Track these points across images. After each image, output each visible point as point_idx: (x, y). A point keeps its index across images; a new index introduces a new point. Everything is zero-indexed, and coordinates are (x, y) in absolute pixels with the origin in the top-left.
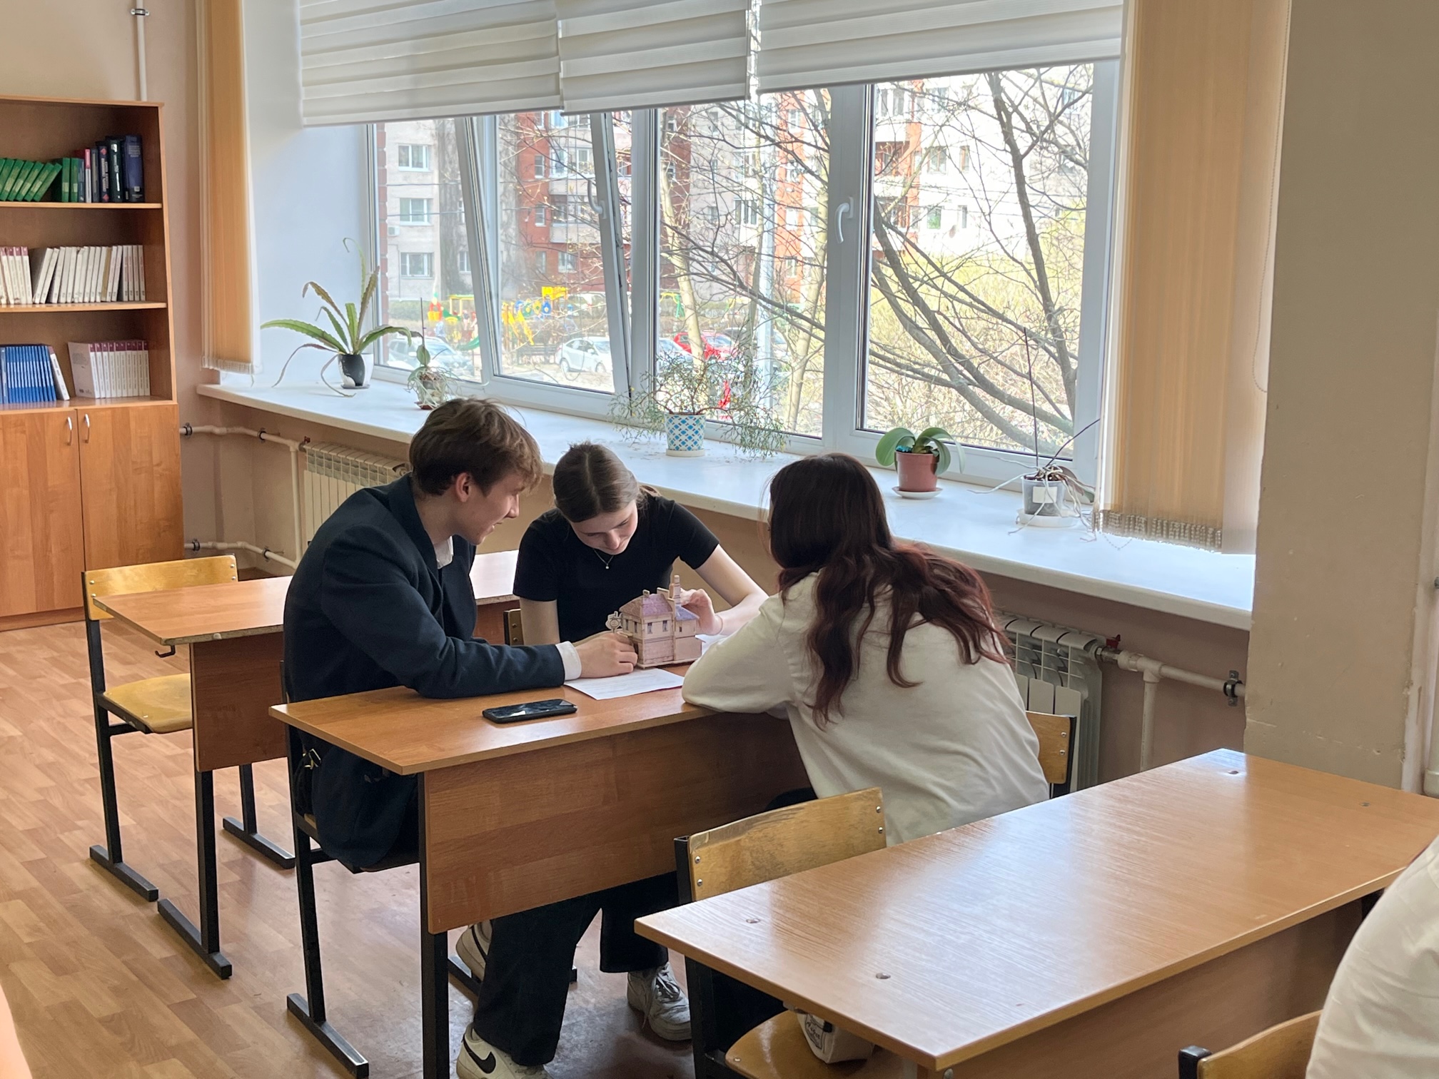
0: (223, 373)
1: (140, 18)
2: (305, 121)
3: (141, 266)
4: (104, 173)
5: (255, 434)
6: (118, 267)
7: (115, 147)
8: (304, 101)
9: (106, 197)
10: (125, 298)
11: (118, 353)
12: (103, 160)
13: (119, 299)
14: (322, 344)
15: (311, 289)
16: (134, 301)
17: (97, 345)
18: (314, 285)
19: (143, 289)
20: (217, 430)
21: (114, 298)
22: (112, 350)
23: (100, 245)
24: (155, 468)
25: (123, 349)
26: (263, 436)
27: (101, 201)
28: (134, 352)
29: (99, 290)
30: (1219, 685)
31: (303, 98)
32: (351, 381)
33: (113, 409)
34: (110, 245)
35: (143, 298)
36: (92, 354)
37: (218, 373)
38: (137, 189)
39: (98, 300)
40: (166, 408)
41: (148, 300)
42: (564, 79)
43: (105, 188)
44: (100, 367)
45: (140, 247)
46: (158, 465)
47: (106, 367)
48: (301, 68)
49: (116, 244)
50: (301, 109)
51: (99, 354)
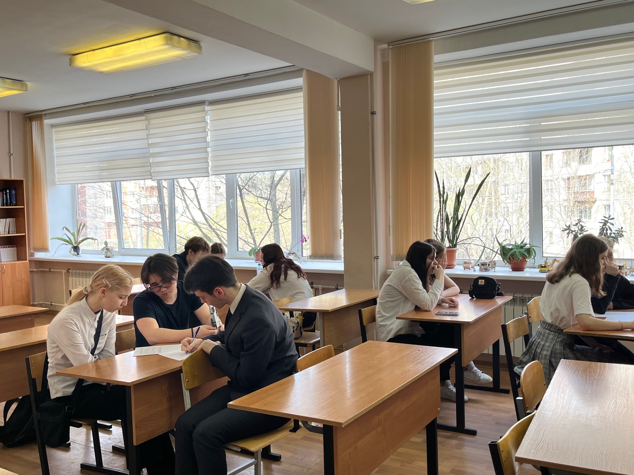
0: (35, 253)
1: (12, 156)
2: (57, 183)
3: (15, 224)
4: (5, 198)
5: (48, 270)
6: (8, 224)
7: (8, 191)
8: (57, 178)
9: (5, 205)
10: (10, 233)
11: (8, 248)
12: (4, 195)
13: (9, 233)
14: (67, 244)
15: (64, 228)
16: (13, 234)
17: (2, 247)
18: (65, 227)
19: (15, 230)
20: (34, 270)
21: (7, 233)
22: (6, 248)
23: (3, 218)
24: (23, 280)
25: (10, 247)
26: (51, 270)
27: (4, 206)
28: (12, 248)
29: (3, 231)
30: (335, 287)
31: (57, 177)
32: (76, 253)
33: (11, 264)
34: (6, 218)
35: (15, 233)
36: (1, 249)
37: (34, 253)
38: (15, 202)
39: (3, 233)
40: (26, 263)
41: (16, 233)
42: (153, 172)
43: (5, 202)
44: (3, 253)
45: (15, 219)
46: (24, 279)
47: (5, 253)
48: (56, 169)
49: (8, 218)
50: (56, 180)
51: (3, 249)
